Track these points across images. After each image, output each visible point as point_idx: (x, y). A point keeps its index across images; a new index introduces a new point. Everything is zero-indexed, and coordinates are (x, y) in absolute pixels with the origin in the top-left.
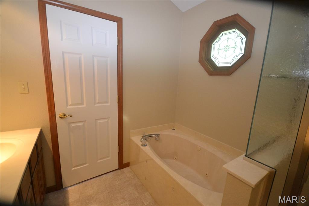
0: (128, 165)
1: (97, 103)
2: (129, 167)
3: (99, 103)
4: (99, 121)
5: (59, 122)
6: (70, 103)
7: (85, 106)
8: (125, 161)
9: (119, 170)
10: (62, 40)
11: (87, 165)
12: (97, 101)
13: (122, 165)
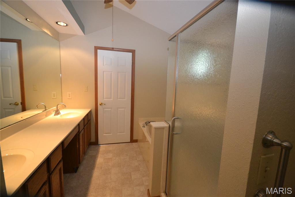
0: (136, 141)
1: (119, 99)
2: (137, 143)
3: (120, 98)
4: (119, 109)
5: (99, 107)
6: (105, 97)
7: (112, 99)
8: (135, 138)
9: (130, 143)
10: (103, 65)
11: (111, 134)
12: (119, 97)
13: (133, 140)
